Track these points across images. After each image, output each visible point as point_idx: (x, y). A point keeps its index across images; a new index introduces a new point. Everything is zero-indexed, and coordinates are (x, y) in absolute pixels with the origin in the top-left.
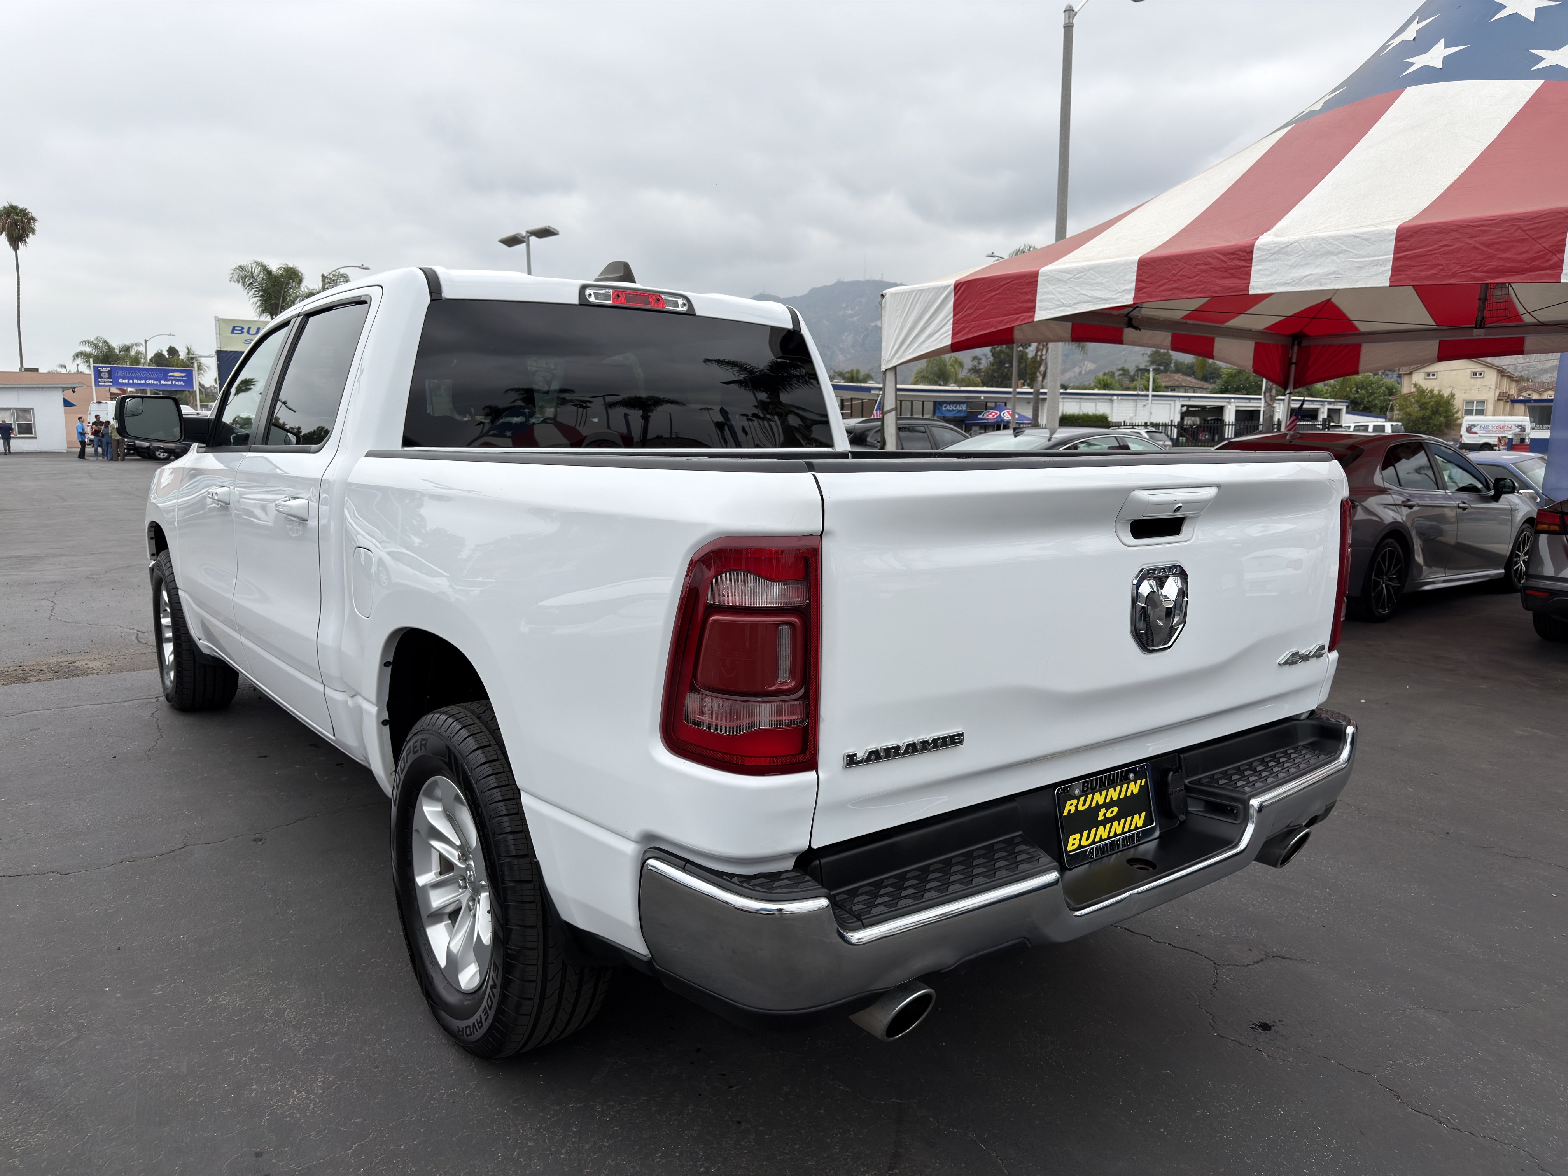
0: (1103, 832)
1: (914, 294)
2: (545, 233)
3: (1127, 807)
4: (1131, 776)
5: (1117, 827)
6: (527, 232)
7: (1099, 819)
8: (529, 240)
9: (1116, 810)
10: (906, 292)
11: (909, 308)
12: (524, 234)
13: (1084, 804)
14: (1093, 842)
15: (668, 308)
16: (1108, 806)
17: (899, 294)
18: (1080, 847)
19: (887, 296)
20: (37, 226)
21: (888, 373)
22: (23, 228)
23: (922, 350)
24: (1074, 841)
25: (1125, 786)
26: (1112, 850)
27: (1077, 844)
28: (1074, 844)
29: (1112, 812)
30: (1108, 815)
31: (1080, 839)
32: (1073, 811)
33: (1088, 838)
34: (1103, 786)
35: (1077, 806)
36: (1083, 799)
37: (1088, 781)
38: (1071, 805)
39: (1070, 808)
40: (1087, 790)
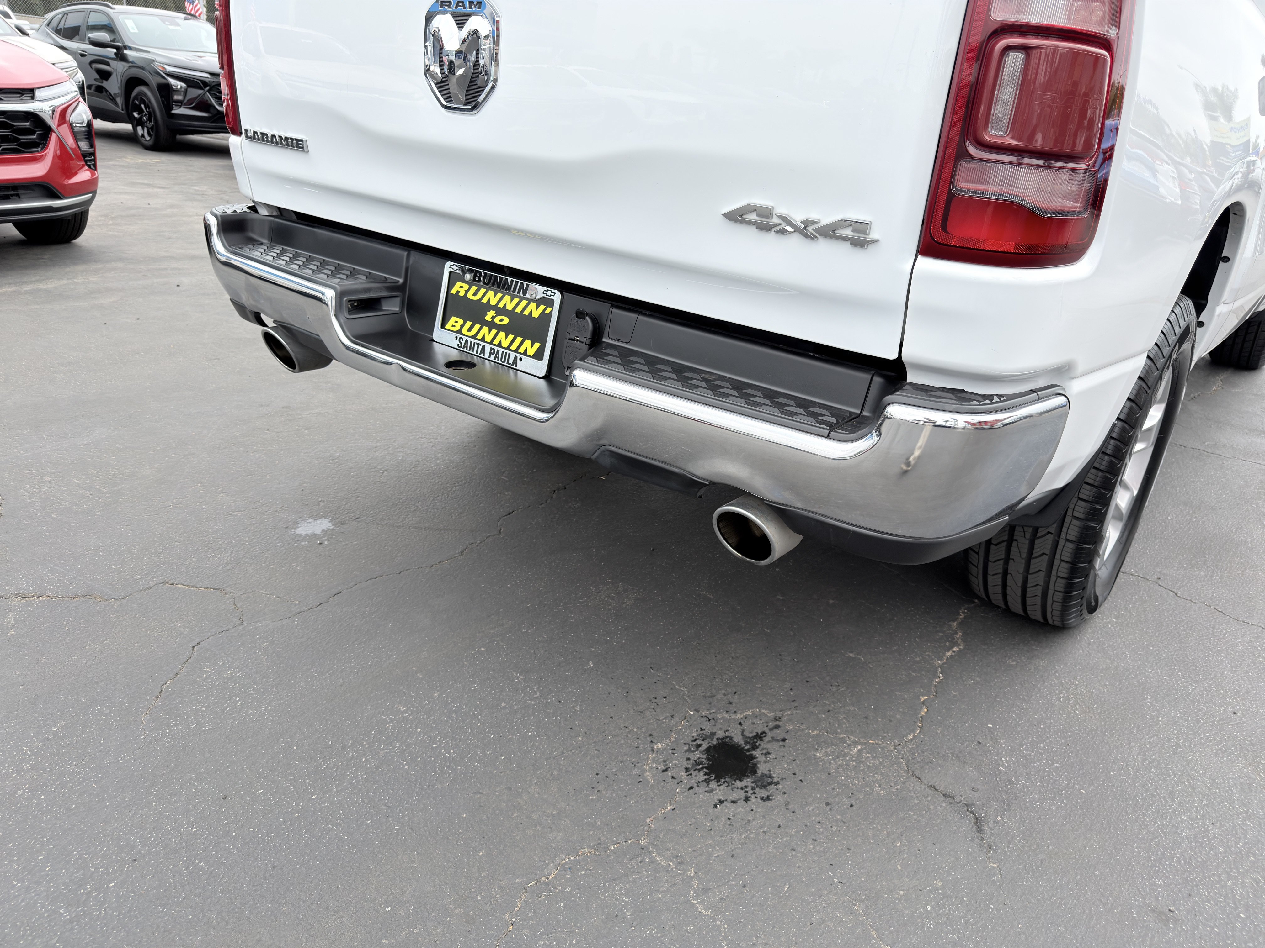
0: (487, 334)
3: (520, 326)
5: (504, 339)
9: (506, 320)
13: (475, 294)
14: (474, 337)
16: (502, 311)
24: (455, 324)
25: (524, 303)
26: (490, 357)
27: (457, 328)
28: (453, 326)
29: (502, 320)
30: (497, 320)
31: (462, 326)
32: (462, 294)
33: (470, 330)
34: (498, 287)
35: (467, 291)
36: (474, 288)
37: (480, 272)
38: (461, 287)
39: (460, 289)
40: (479, 281)
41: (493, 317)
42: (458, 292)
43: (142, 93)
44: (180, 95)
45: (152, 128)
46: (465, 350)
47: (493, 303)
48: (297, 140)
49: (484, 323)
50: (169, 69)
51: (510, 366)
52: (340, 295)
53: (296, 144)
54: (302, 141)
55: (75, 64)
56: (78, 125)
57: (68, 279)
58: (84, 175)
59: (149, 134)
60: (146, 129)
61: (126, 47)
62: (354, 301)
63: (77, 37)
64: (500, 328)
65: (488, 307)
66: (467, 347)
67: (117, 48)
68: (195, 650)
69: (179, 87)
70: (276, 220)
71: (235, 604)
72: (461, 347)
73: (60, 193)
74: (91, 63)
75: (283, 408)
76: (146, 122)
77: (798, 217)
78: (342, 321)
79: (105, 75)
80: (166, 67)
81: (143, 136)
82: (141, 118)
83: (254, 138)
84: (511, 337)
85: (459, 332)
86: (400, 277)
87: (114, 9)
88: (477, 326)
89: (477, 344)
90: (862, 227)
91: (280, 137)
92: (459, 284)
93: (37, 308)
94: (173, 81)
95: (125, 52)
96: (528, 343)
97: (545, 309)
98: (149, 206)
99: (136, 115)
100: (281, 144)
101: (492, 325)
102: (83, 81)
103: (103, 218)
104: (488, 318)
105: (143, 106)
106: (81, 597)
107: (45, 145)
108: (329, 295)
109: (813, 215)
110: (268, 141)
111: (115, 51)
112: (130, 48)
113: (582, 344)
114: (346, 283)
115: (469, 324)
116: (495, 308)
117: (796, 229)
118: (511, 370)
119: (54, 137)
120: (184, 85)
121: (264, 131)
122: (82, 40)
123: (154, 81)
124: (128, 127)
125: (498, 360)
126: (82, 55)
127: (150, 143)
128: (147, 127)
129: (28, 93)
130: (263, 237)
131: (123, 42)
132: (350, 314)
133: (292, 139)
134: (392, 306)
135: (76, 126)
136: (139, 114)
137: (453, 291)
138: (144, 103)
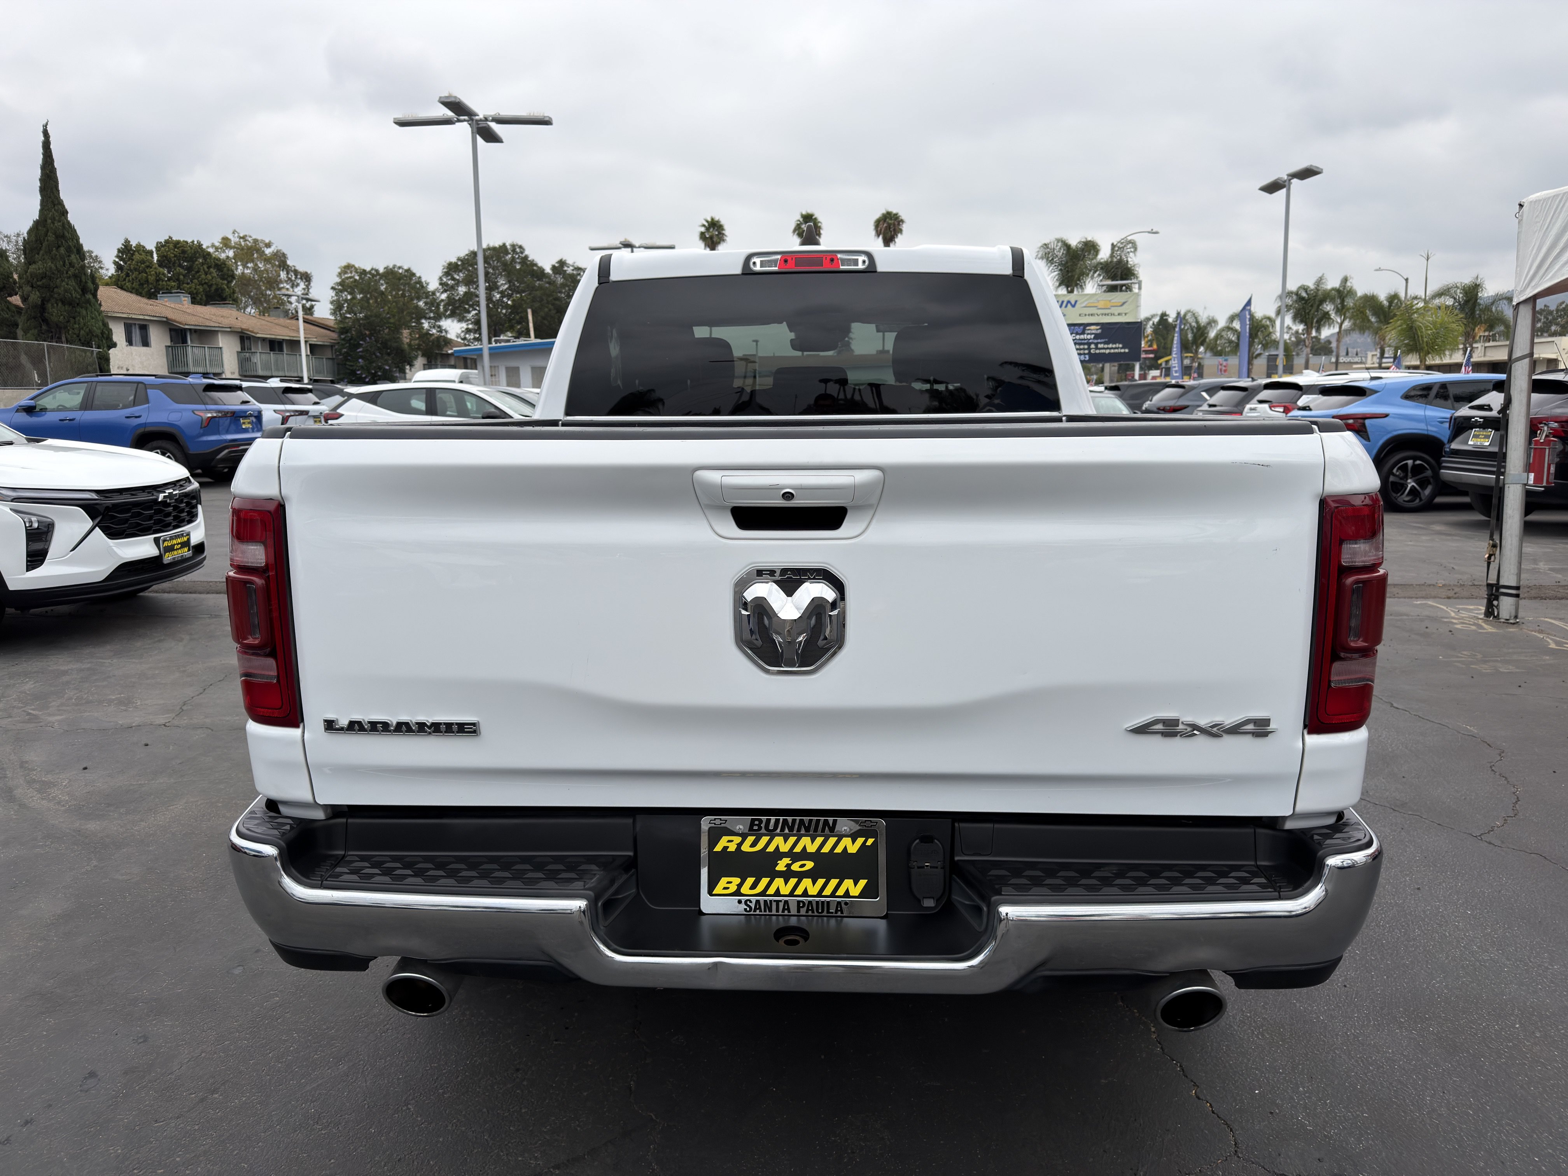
0: (781, 886)
1: (1560, 198)
2: (1307, 173)
3: (832, 866)
5: (810, 886)
6: (1288, 175)
7: (777, 869)
8: (1290, 184)
9: (810, 865)
10: (1549, 198)
11: (1552, 218)
12: (1286, 177)
13: (753, 845)
14: (762, 894)
15: (843, 268)
16: (801, 855)
17: (1540, 200)
19: (1525, 205)
20: (904, 227)
21: (1522, 308)
22: (894, 230)
23: (1563, 275)
24: (728, 885)
25: (833, 840)
26: (799, 911)
27: (733, 888)
28: (727, 888)
29: (802, 866)
30: (795, 867)
31: (740, 886)
32: (732, 849)
33: (753, 887)
34: (788, 829)
35: (741, 845)
36: (750, 839)
37: (760, 819)
38: (730, 842)
39: (728, 845)
40: (757, 829)
41: (788, 866)
42: (726, 848)
46: (758, 912)
47: (785, 849)
48: (462, 724)
49: (775, 875)
51: (834, 915)
52: (594, 901)
53: (459, 729)
54: (470, 724)
62: (606, 900)
64: (801, 875)
66: (760, 908)
72: (750, 910)
77: (1209, 721)
78: (603, 933)
84: (821, 881)
85: (737, 893)
86: (628, 850)
88: (765, 881)
89: (775, 901)
91: (420, 724)
92: (725, 839)
96: (848, 883)
97: (865, 841)
100: (421, 732)
101: (788, 875)
104: (780, 868)
108: (579, 904)
113: (935, 870)
114: (591, 882)
115: (751, 880)
116: (789, 854)
117: (1204, 732)
125: (813, 912)
132: (605, 921)
133: (448, 724)
137: (718, 849)
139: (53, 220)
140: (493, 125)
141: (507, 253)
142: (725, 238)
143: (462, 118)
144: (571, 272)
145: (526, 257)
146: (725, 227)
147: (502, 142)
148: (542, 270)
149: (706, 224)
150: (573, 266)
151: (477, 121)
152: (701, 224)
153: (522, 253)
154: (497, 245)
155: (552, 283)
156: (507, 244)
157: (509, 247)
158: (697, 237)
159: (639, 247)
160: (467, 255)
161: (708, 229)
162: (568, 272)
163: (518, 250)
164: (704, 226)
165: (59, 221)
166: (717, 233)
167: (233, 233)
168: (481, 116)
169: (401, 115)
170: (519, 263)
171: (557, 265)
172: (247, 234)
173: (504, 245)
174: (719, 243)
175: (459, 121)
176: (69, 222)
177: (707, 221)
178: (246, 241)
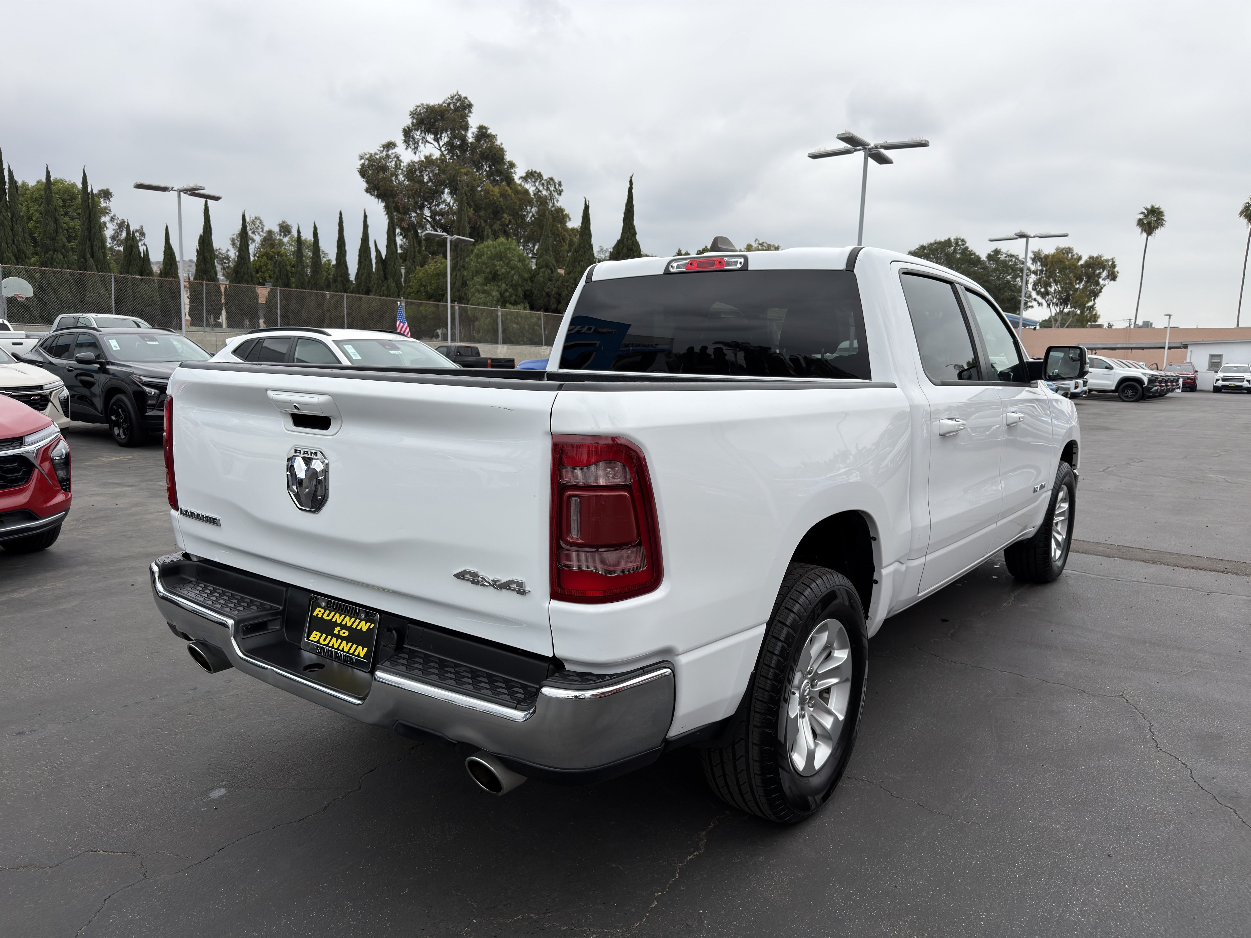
0: (335, 642)
3: (355, 637)
4: (363, 616)
5: (346, 646)
9: (347, 633)
13: (328, 616)
14: (327, 645)
15: (727, 268)
16: (344, 627)
18: (318, 642)
24: (315, 636)
25: (358, 621)
26: (339, 659)
27: (317, 639)
28: (314, 638)
29: (344, 633)
30: (341, 633)
31: (320, 637)
32: (320, 616)
33: (324, 640)
34: (342, 611)
35: (323, 614)
36: (328, 612)
37: (331, 601)
38: (320, 611)
39: (319, 613)
40: (330, 607)
41: (339, 631)
42: (318, 614)
43: (120, 400)
44: (154, 400)
45: (127, 428)
46: (324, 656)
47: (339, 621)
48: (214, 519)
49: (334, 635)
50: (144, 379)
51: (351, 666)
52: (237, 623)
53: (213, 521)
54: (216, 519)
55: (63, 383)
56: (57, 458)
57: (39, 586)
58: (60, 498)
59: (124, 433)
60: (121, 429)
61: (108, 363)
62: (249, 625)
63: (66, 354)
64: (343, 638)
65: (336, 624)
66: (325, 654)
67: (101, 363)
68: (106, 902)
69: (153, 393)
70: (202, 564)
71: (142, 864)
72: (319, 653)
73: (37, 515)
74: (77, 375)
75: (205, 692)
76: (123, 423)
77: (490, 577)
78: (238, 641)
79: (89, 385)
80: (142, 378)
81: (119, 435)
82: (118, 420)
83: (186, 514)
84: (350, 644)
86: (281, 605)
87: (101, 331)
88: (329, 637)
90: (520, 585)
91: (203, 516)
92: (318, 609)
93: (9, 618)
94: (147, 389)
95: (107, 367)
96: (360, 648)
97: (370, 626)
98: (117, 506)
99: (113, 418)
100: (204, 520)
101: (338, 637)
102: (68, 396)
103: (75, 523)
104: (336, 632)
105: (120, 410)
106: (24, 867)
107: (28, 478)
108: (230, 622)
109: (498, 577)
110: (195, 517)
111: (98, 366)
112: (113, 364)
113: (390, 649)
114: (243, 613)
115: (324, 636)
116: (340, 625)
117: (490, 584)
118: (349, 668)
119: (36, 470)
120: (157, 391)
121: (192, 510)
122: (70, 358)
123: (130, 389)
124: (106, 426)
125: (344, 662)
126: (69, 370)
127: (125, 441)
128: (123, 428)
129: (19, 441)
130: (192, 577)
131: (106, 358)
132: (244, 635)
133: (210, 518)
134: (275, 627)
135: (56, 459)
136: (115, 417)
137: (315, 614)
138: (121, 408)
139: (628, 239)
140: (882, 150)
141: (950, 246)
142: (1164, 223)
143: (858, 148)
144: (1004, 258)
145: (967, 248)
146: (1165, 213)
147: (892, 163)
148: (978, 258)
149: (1146, 212)
150: (1006, 254)
151: (869, 149)
152: (1140, 212)
153: (963, 245)
154: (943, 240)
155: (985, 268)
156: (952, 239)
157: (953, 241)
158: (1135, 222)
159: (1034, 237)
160: (917, 249)
161: (1146, 216)
162: (1001, 259)
163: (960, 243)
164: (1143, 213)
165: (631, 240)
166: (1155, 219)
167: (756, 241)
168: (872, 145)
169: (814, 150)
170: (960, 253)
171: (992, 254)
172: (764, 241)
173: (949, 239)
174: (1157, 227)
175: (856, 150)
176: (636, 240)
177: (1147, 209)
178: (763, 246)
